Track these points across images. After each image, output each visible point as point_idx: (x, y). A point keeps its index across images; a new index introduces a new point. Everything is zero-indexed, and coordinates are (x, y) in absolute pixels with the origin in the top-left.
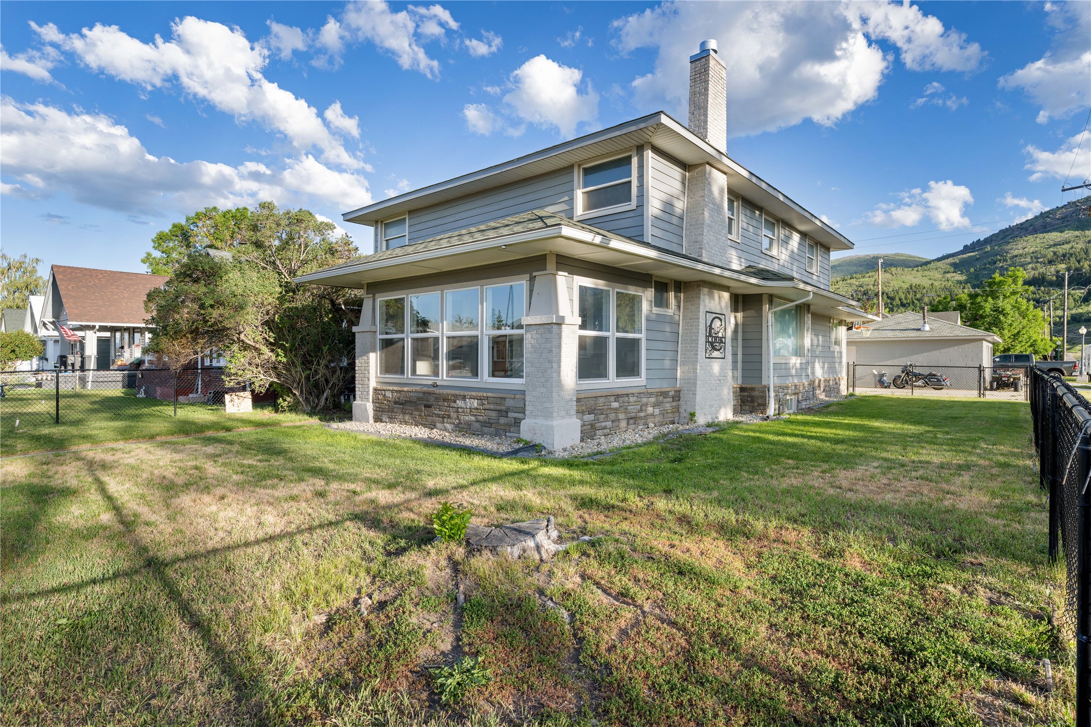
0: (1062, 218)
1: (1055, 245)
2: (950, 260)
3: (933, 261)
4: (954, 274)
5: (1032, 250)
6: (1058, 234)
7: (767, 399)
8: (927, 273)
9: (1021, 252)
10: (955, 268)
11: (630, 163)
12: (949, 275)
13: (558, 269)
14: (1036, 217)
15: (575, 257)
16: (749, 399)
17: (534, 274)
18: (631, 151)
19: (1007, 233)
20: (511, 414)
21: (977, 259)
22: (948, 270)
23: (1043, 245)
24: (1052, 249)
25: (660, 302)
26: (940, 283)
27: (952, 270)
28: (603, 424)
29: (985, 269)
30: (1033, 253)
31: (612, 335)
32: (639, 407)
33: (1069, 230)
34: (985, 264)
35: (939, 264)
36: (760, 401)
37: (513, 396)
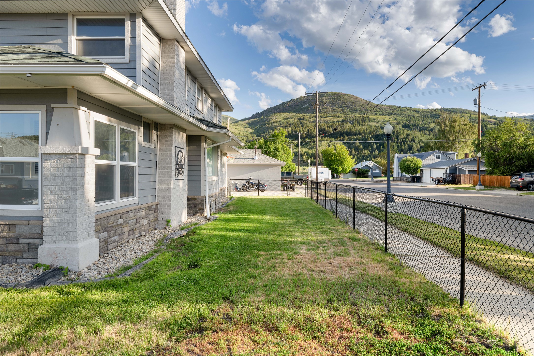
0: (290, 106)
1: (287, 119)
2: (247, 121)
3: (240, 121)
4: (249, 129)
5: (279, 120)
6: (288, 114)
7: (205, 205)
8: (237, 127)
9: (275, 120)
10: (249, 126)
11: (124, 25)
12: (246, 129)
13: (79, 104)
14: (280, 104)
15: (93, 95)
16: (193, 206)
17: (52, 106)
18: (124, 15)
19: (270, 111)
20: (22, 241)
21: (258, 122)
22: (246, 126)
23: (283, 118)
24: (286, 121)
25: (147, 138)
26: (243, 133)
27: (248, 126)
28: (113, 238)
29: (261, 127)
30: (279, 121)
31: (118, 164)
32: (135, 220)
33: (292, 112)
34: (261, 125)
35: (243, 123)
36: (200, 207)
37: (25, 223)
